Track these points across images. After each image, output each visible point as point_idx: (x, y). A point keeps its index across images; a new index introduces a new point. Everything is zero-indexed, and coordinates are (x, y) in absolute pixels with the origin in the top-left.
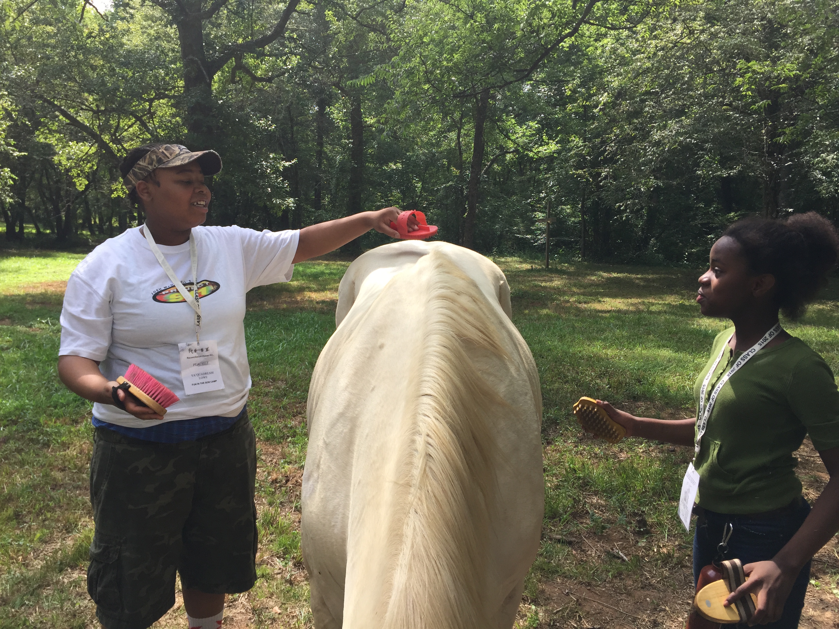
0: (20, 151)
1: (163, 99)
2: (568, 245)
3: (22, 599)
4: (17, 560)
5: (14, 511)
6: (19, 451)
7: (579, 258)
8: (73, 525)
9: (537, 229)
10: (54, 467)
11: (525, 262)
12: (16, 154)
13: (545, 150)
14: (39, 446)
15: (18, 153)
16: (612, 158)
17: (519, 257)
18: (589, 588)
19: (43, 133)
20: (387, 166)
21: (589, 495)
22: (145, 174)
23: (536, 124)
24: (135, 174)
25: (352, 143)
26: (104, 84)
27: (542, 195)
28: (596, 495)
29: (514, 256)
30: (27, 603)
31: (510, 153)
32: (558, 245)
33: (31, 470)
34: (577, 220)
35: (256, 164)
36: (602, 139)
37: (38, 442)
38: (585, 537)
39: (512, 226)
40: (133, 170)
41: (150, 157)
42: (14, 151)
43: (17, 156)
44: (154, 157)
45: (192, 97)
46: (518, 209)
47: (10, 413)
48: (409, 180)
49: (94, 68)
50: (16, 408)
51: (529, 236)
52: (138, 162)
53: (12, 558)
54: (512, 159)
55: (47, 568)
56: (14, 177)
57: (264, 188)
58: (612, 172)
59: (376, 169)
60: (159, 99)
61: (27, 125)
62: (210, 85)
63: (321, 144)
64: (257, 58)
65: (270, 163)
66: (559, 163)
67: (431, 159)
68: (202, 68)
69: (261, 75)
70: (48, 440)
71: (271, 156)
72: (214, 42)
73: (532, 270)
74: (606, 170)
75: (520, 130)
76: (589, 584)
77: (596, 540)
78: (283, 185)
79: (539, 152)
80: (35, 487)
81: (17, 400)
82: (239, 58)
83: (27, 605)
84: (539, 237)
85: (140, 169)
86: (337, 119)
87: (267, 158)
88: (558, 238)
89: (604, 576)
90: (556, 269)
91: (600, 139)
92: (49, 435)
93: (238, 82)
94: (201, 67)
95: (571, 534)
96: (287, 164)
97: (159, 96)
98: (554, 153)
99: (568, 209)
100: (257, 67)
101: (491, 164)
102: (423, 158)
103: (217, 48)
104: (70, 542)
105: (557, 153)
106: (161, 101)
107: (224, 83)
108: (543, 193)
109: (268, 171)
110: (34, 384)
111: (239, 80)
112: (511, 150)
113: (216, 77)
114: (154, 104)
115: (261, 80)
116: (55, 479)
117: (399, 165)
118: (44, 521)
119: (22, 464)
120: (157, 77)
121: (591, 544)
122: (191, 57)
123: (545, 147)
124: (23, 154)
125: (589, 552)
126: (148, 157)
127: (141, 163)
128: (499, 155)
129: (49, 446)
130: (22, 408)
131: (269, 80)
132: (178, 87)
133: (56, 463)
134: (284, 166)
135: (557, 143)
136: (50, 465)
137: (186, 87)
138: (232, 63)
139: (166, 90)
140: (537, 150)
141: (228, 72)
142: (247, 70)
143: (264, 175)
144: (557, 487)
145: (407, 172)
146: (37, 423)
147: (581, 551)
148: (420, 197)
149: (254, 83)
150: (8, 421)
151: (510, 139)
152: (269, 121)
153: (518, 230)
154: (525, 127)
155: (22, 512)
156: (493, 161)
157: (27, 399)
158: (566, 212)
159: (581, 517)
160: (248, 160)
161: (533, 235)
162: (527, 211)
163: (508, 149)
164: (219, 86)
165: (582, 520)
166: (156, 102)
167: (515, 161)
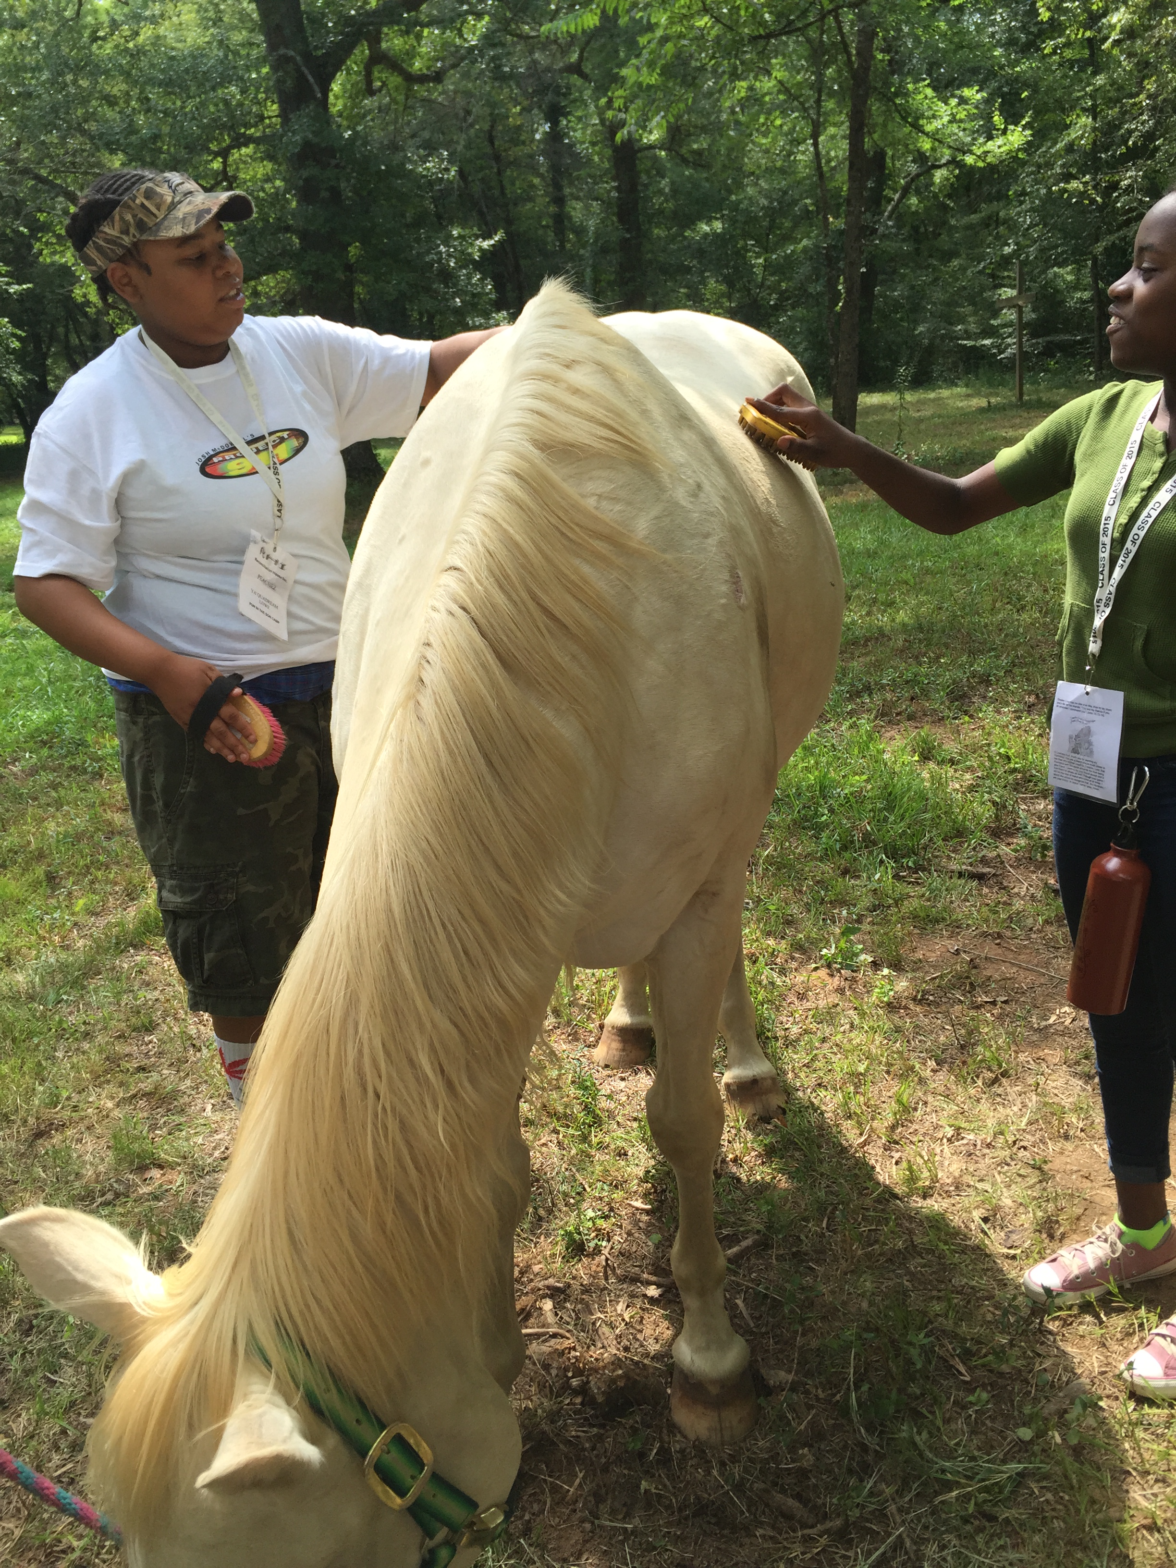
0: (19, 284)
1: (246, 145)
2: (1068, 349)
3: (58, 993)
4: (51, 941)
5: (45, 871)
6: (55, 786)
7: (1091, 373)
8: (139, 888)
9: (1005, 326)
10: (110, 806)
11: (978, 394)
12: (14, 289)
13: (999, 147)
14: (87, 777)
15: (16, 287)
16: (1145, 146)
17: (967, 386)
18: (998, 941)
19: (47, 244)
20: (693, 230)
21: (1032, 798)
22: (120, 252)
23: (977, 92)
24: (99, 248)
25: (617, 189)
26: (132, 129)
27: (1007, 250)
28: (1045, 798)
29: (956, 385)
30: (65, 997)
31: (940, 167)
32: (1048, 351)
33: (72, 811)
34: (1086, 295)
35: (428, 252)
36: (1121, 108)
37: (85, 771)
38: (1011, 866)
39: (951, 324)
40: (94, 242)
41: (122, 219)
42: (8, 284)
43: (15, 293)
44: (129, 217)
45: (294, 132)
46: (964, 288)
47: (37, 729)
48: (741, 255)
49: (110, 101)
50: (48, 723)
51: (987, 342)
52: (102, 228)
53: (44, 938)
54: (947, 179)
55: (99, 948)
56: (19, 332)
57: (447, 300)
58: (1143, 177)
59: (672, 239)
60: (239, 147)
61: (22, 233)
62: (324, 103)
63: (559, 201)
64: (408, 33)
65: (454, 247)
66: (1032, 173)
67: (779, 203)
68: (306, 71)
69: (421, 70)
70: (100, 767)
71: (455, 232)
72: (324, 15)
73: (990, 408)
74: (1129, 174)
75: (944, 111)
76: (999, 936)
77: (1032, 868)
78: (483, 288)
79: (986, 153)
80: (78, 837)
81: (48, 709)
82: (375, 40)
83: (66, 1001)
84: (1009, 340)
85: (107, 241)
86: (584, 143)
87: (447, 240)
88: (1048, 338)
89: (1030, 921)
90: (1039, 400)
91: (1117, 110)
92: (101, 759)
93: (380, 90)
94: (304, 69)
95: (984, 861)
96: (486, 244)
97: (240, 141)
98: (1019, 150)
99: (1066, 274)
100: (411, 54)
101: (903, 196)
102: (764, 202)
103: (330, 25)
104: (132, 912)
105: (1025, 150)
106: (244, 150)
107: (355, 95)
108: (1009, 245)
109: (452, 264)
110: (77, 684)
111: (382, 87)
112: (943, 161)
113: (336, 87)
114: (231, 159)
115: (422, 79)
116: (110, 823)
117: (718, 226)
118: (92, 882)
119: (59, 804)
120: (227, 103)
121: (1020, 877)
122: (282, 51)
123: (1000, 141)
124: (24, 286)
125: (1016, 890)
126: (117, 217)
127: (107, 230)
128: (918, 175)
129: (101, 776)
130: (58, 721)
131: (438, 77)
132: (270, 118)
133: (113, 801)
134: (481, 249)
135: (1024, 128)
136: (103, 804)
137: (284, 115)
138: (363, 52)
139: (247, 126)
140: (981, 150)
141: (357, 73)
142: (394, 64)
143: (446, 276)
144: (972, 789)
145: (732, 237)
146: (82, 743)
147: (1000, 889)
148: (761, 286)
149: (409, 89)
150: (35, 743)
151: (923, 132)
152: (442, 160)
153: (966, 331)
154: (954, 102)
155: (57, 872)
156: (906, 191)
157: (66, 707)
158: (1064, 281)
159: (1012, 835)
160: (412, 248)
161: (998, 337)
162: (983, 289)
163: (936, 160)
164: (345, 106)
165: (1010, 840)
166: (235, 155)
167: (952, 184)
